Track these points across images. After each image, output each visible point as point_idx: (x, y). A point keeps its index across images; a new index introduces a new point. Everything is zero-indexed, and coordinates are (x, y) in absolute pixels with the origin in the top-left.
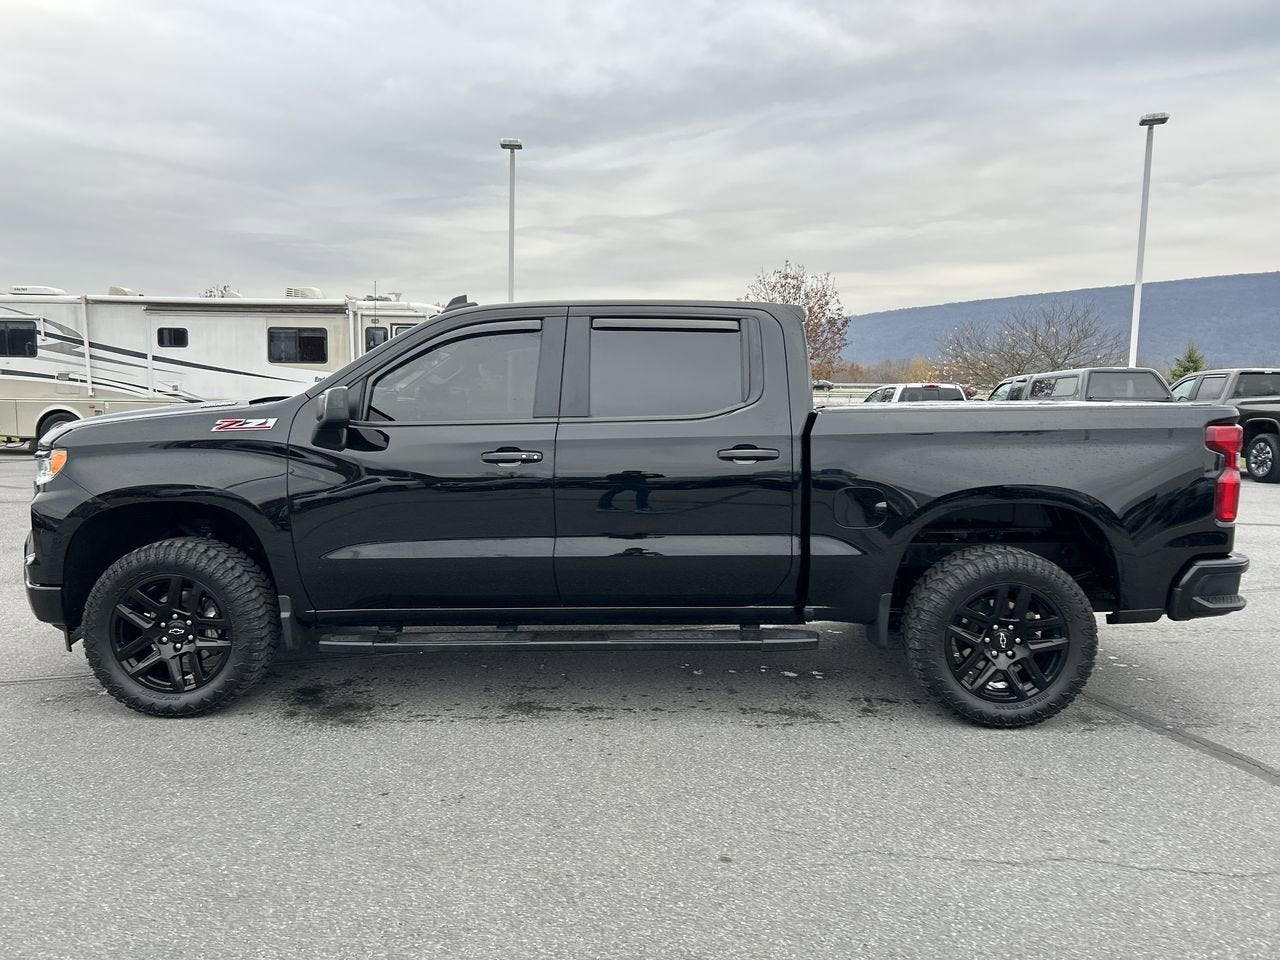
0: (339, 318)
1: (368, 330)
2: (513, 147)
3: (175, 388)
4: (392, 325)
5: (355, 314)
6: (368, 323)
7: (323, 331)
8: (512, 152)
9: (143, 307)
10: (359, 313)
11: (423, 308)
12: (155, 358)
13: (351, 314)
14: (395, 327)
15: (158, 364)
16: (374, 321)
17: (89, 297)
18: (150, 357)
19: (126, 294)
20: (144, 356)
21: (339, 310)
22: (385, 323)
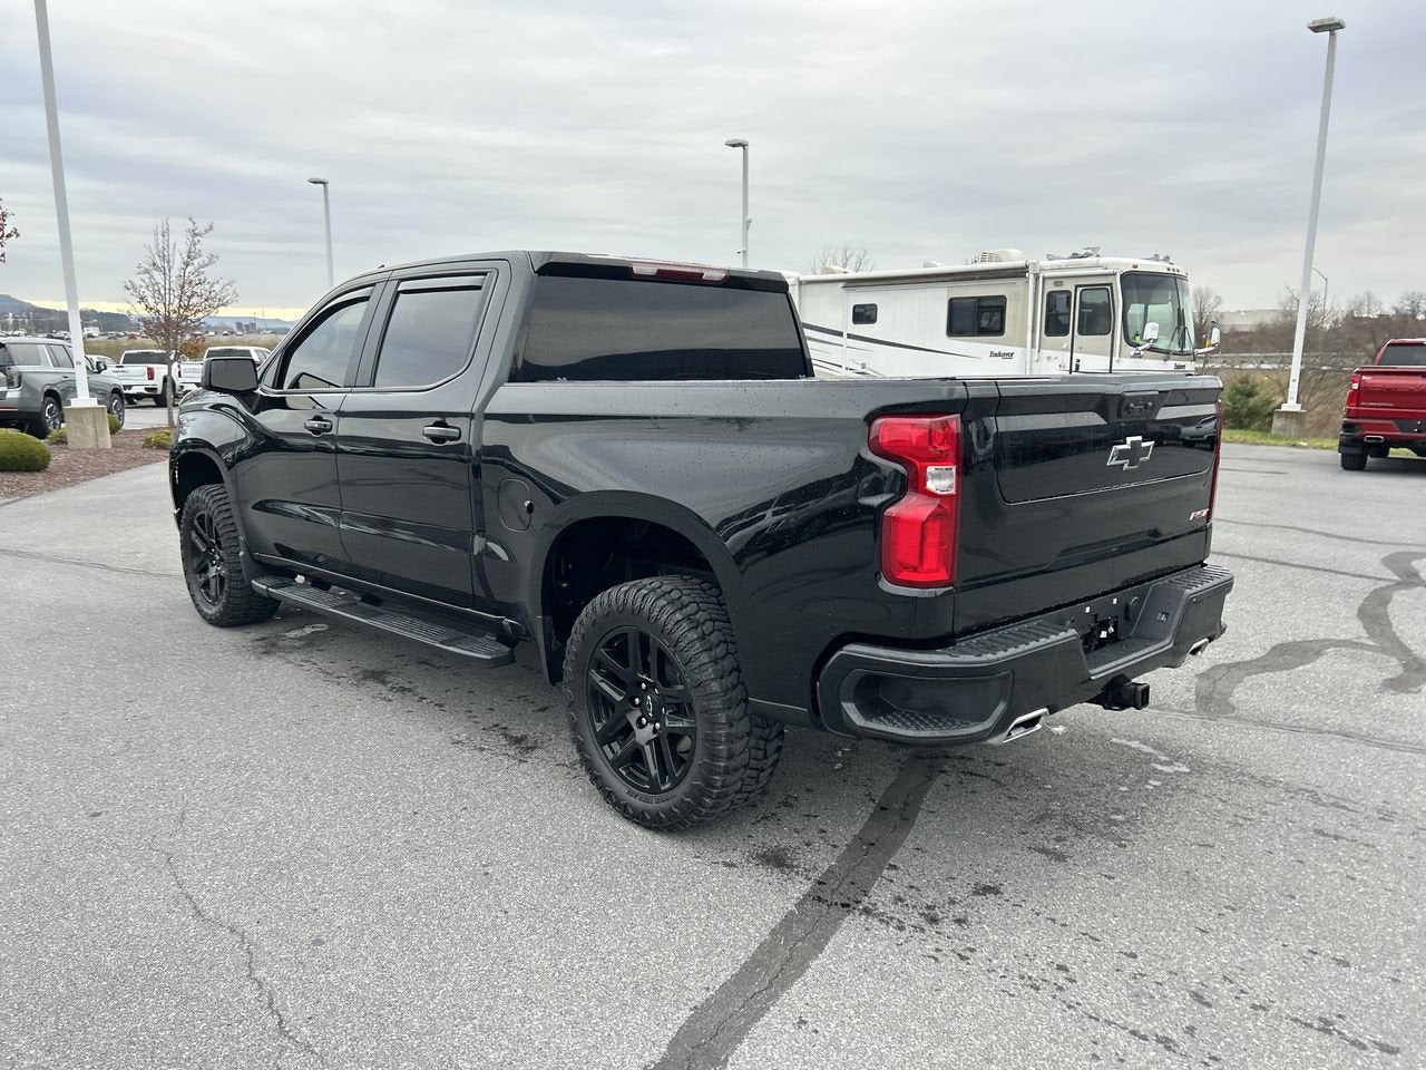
0: (1019, 282)
1: (1050, 294)
2: (1332, 27)
3: (864, 366)
4: (1077, 287)
5: (1037, 277)
6: (1050, 287)
7: (1003, 298)
8: (1332, 35)
9: (842, 284)
10: (1041, 275)
11: (1113, 263)
12: (849, 336)
13: (1032, 277)
14: (1080, 289)
15: (852, 342)
16: (1056, 284)
17: (802, 278)
18: (845, 335)
19: (833, 273)
20: (840, 334)
21: (1019, 273)
22: (1069, 286)
